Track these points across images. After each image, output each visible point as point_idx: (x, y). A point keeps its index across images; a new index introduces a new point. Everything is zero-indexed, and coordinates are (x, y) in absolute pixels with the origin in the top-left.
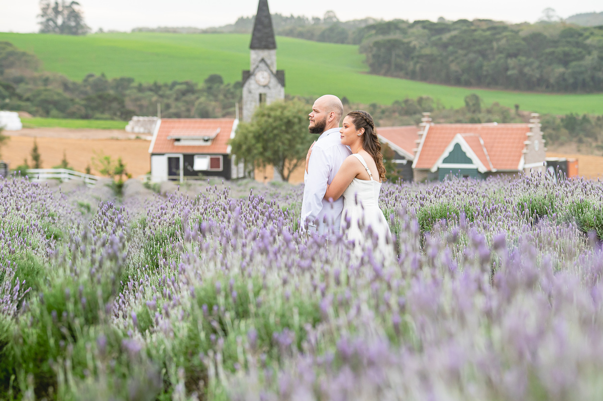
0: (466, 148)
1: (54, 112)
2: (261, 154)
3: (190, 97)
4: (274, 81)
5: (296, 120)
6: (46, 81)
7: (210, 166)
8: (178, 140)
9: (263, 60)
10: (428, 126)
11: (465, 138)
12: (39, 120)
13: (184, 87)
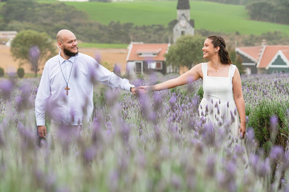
0: (284, 57)
1: (94, 40)
2: (180, 61)
3: (161, 32)
4: (188, 25)
5: (197, 44)
6: (91, 25)
7: (156, 67)
8: (141, 54)
9: (183, 15)
10: (265, 47)
11: (283, 53)
12: (86, 44)
13: (157, 27)
